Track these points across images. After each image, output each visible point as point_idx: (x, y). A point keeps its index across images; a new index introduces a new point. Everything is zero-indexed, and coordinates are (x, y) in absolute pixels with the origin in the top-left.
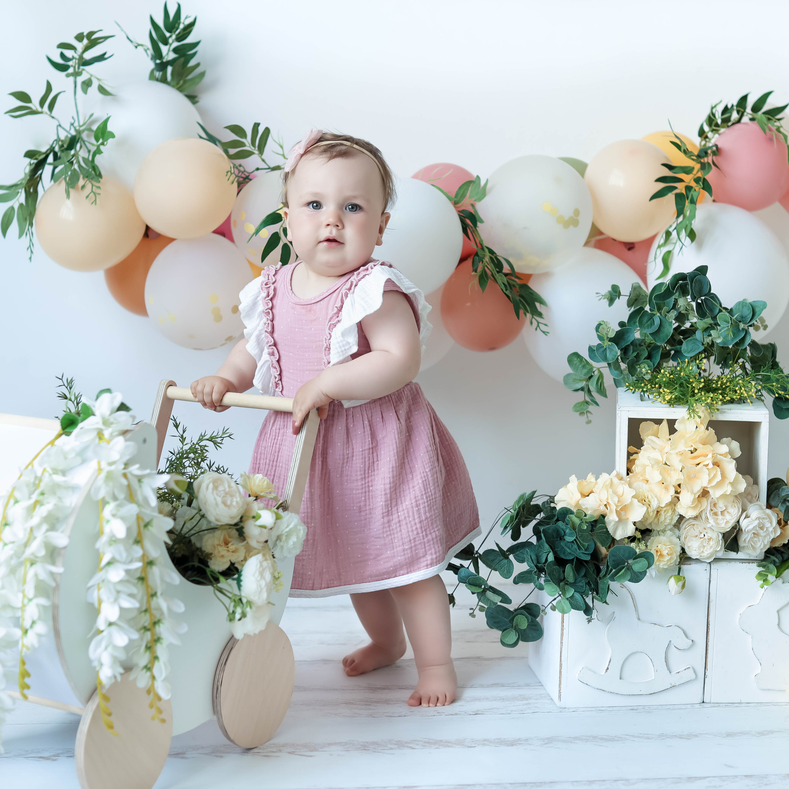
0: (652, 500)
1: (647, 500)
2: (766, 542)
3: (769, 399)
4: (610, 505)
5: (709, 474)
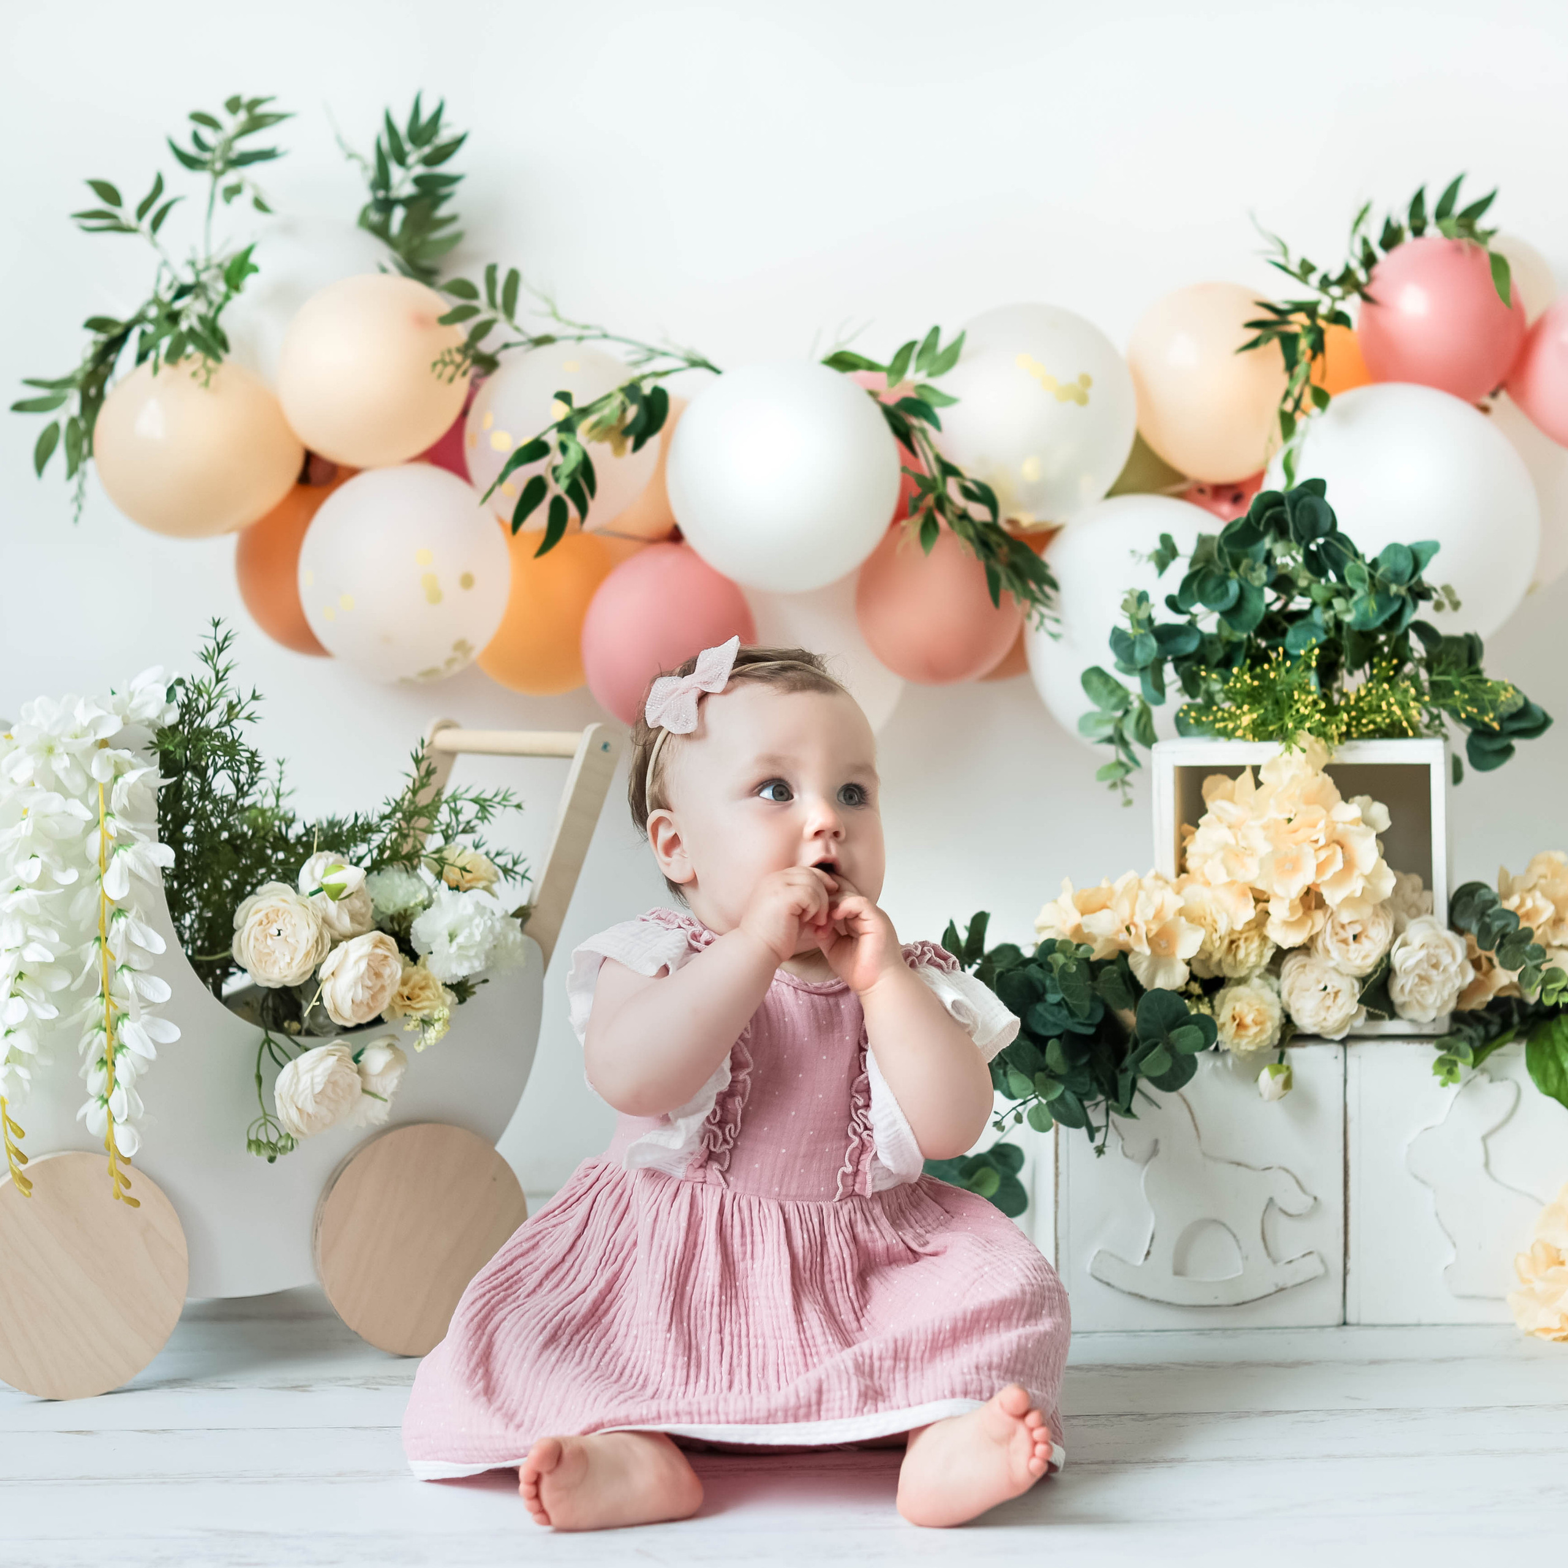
0: (1218, 917)
1: (1209, 919)
2: (1446, 994)
3: (1460, 735)
4: (1136, 926)
5: (1317, 858)
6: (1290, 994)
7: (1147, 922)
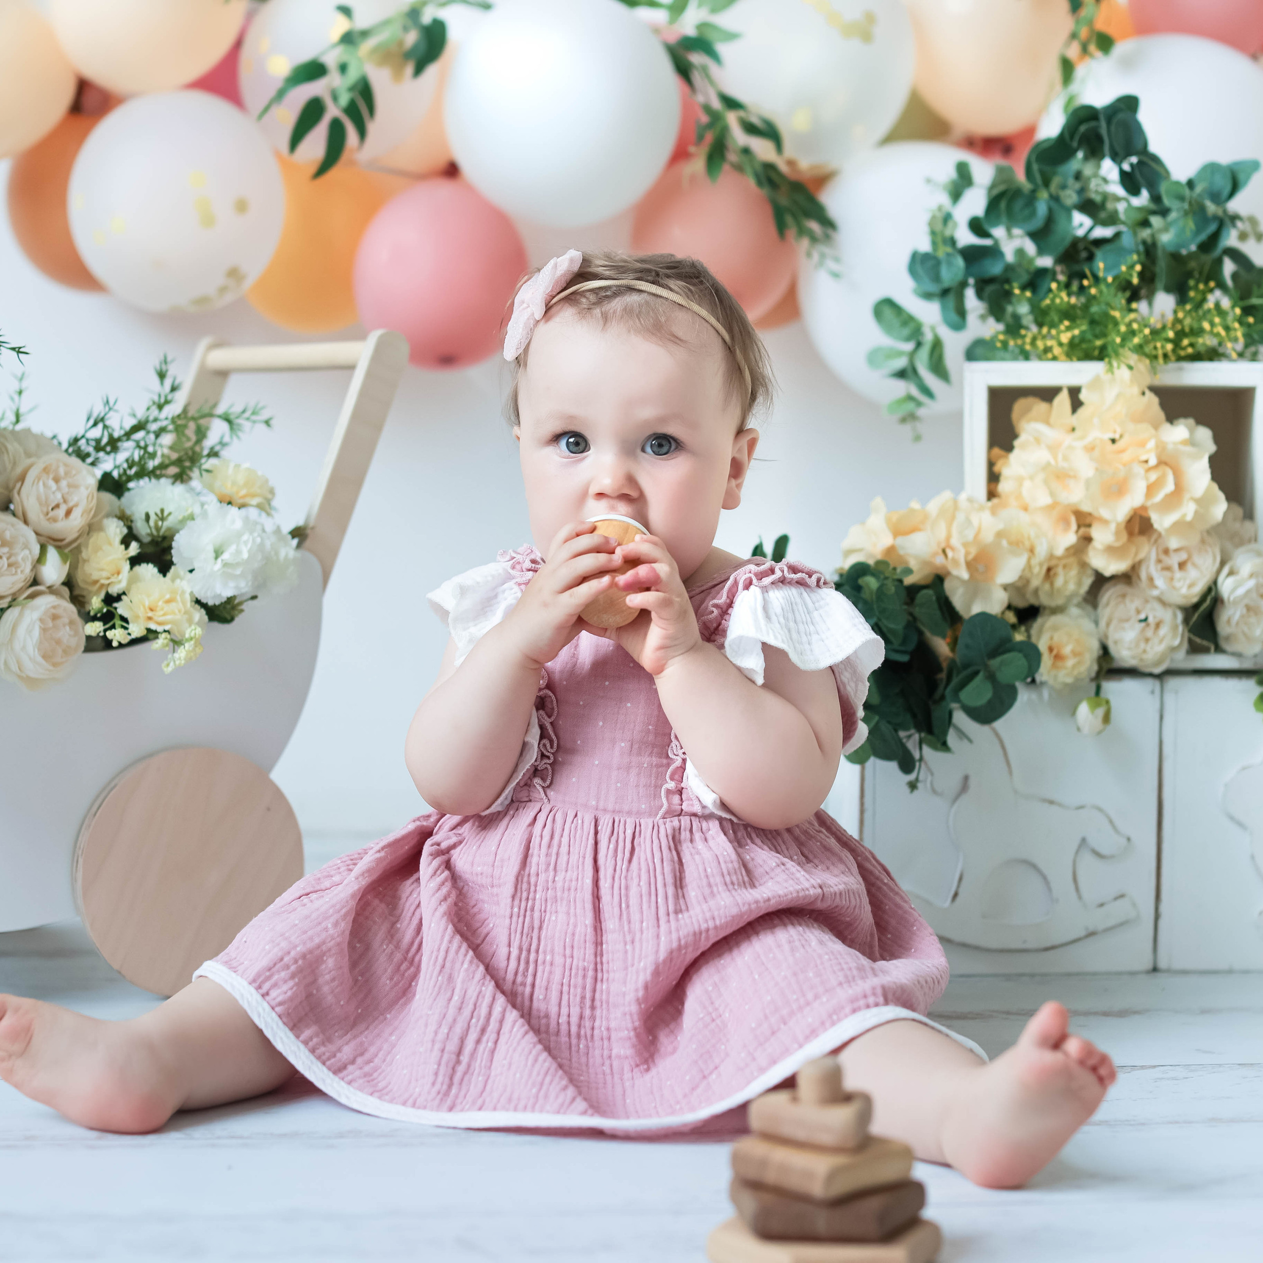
0: (1036, 541)
1: (1027, 544)
4: (953, 549)
5: (1147, 479)
6: (1108, 625)
7: (965, 545)
